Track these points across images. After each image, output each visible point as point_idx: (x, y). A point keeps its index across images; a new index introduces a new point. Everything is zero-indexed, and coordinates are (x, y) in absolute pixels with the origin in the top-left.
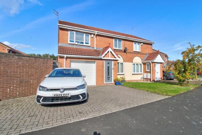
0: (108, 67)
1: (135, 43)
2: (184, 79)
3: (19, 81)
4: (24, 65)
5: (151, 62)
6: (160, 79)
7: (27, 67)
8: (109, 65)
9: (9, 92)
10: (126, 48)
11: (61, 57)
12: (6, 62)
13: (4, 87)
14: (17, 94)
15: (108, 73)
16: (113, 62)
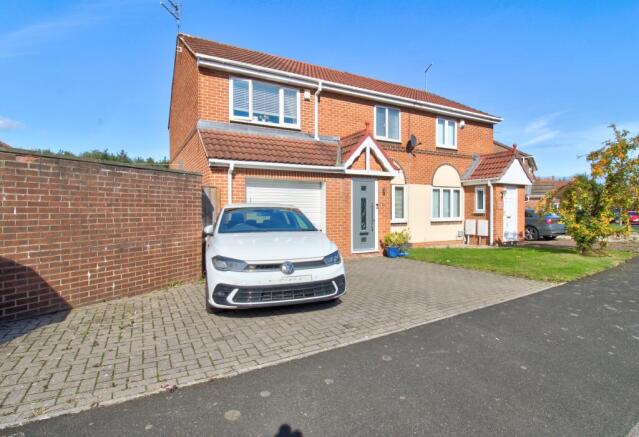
0: (364, 201)
1: (440, 122)
2: (592, 235)
3: (116, 247)
4: (126, 196)
5: (490, 184)
6: (516, 238)
7: (135, 203)
8: (364, 194)
9: (91, 282)
10: (413, 137)
11: (216, 169)
12: (78, 188)
13: (77, 268)
14: (111, 289)
15: (364, 220)
16: (376, 182)
